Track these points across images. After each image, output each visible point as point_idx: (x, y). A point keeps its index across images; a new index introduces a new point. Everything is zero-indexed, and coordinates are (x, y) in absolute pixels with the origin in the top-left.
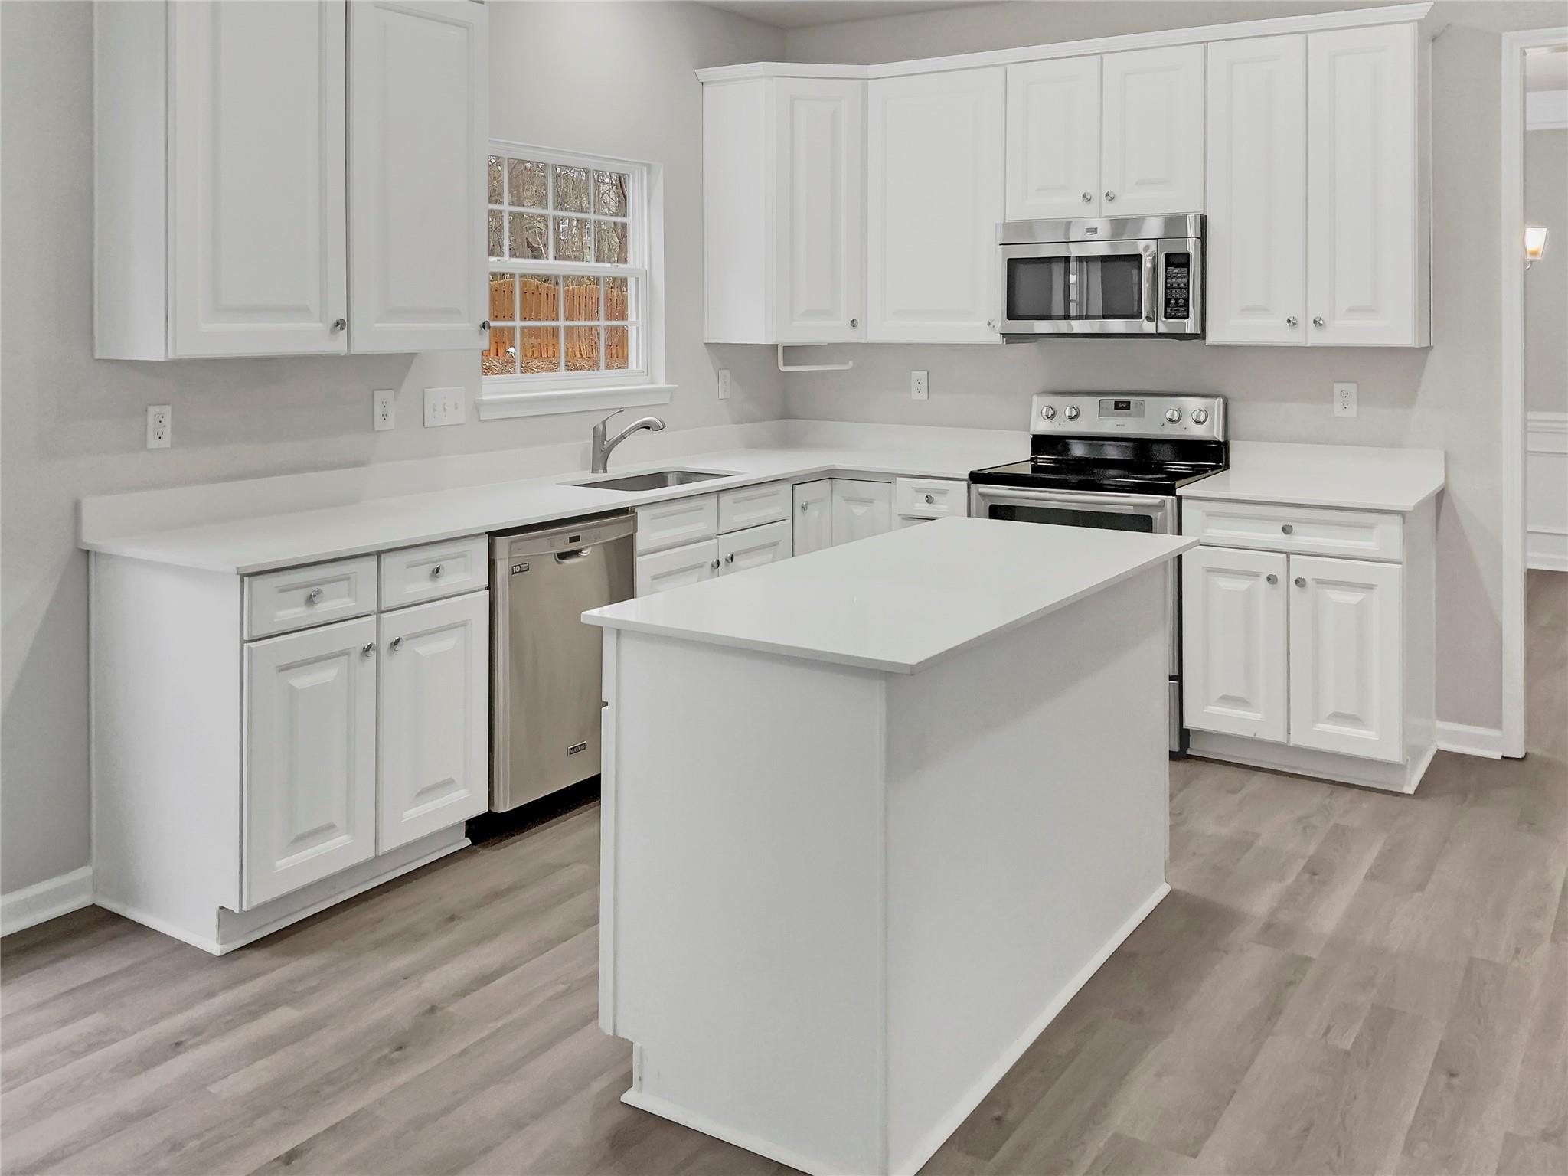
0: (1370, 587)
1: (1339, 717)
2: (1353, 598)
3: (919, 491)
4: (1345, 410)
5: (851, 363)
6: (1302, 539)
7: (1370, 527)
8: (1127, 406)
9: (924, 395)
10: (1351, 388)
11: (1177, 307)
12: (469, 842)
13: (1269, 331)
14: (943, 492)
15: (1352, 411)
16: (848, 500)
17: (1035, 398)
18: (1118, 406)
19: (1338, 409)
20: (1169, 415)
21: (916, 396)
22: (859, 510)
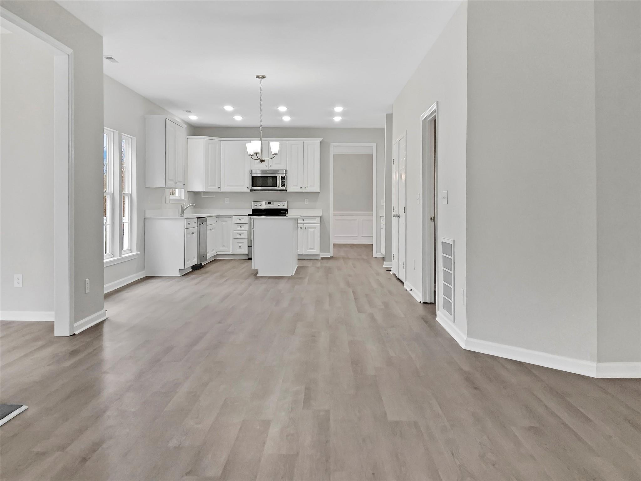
0: (315, 228)
1: (310, 249)
2: (313, 230)
3: (238, 218)
4: (307, 203)
5: (214, 196)
6: (305, 221)
7: (315, 219)
8: (270, 203)
9: (228, 203)
10: (308, 199)
11: (283, 185)
12: (192, 270)
13: (297, 189)
14: (243, 218)
15: (308, 203)
16: (222, 221)
17: (252, 202)
18: (269, 203)
19: (306, 203)
20: (278, 205)
21: (226, 203)
22: (224, 223)
